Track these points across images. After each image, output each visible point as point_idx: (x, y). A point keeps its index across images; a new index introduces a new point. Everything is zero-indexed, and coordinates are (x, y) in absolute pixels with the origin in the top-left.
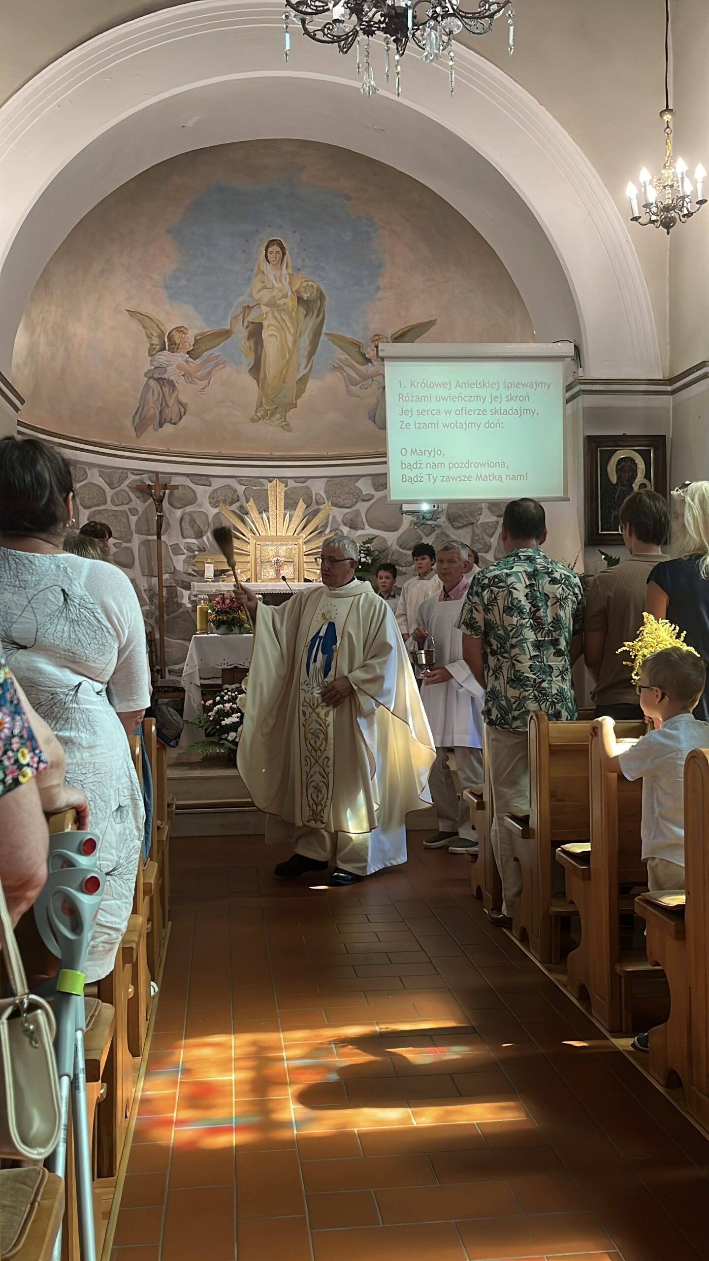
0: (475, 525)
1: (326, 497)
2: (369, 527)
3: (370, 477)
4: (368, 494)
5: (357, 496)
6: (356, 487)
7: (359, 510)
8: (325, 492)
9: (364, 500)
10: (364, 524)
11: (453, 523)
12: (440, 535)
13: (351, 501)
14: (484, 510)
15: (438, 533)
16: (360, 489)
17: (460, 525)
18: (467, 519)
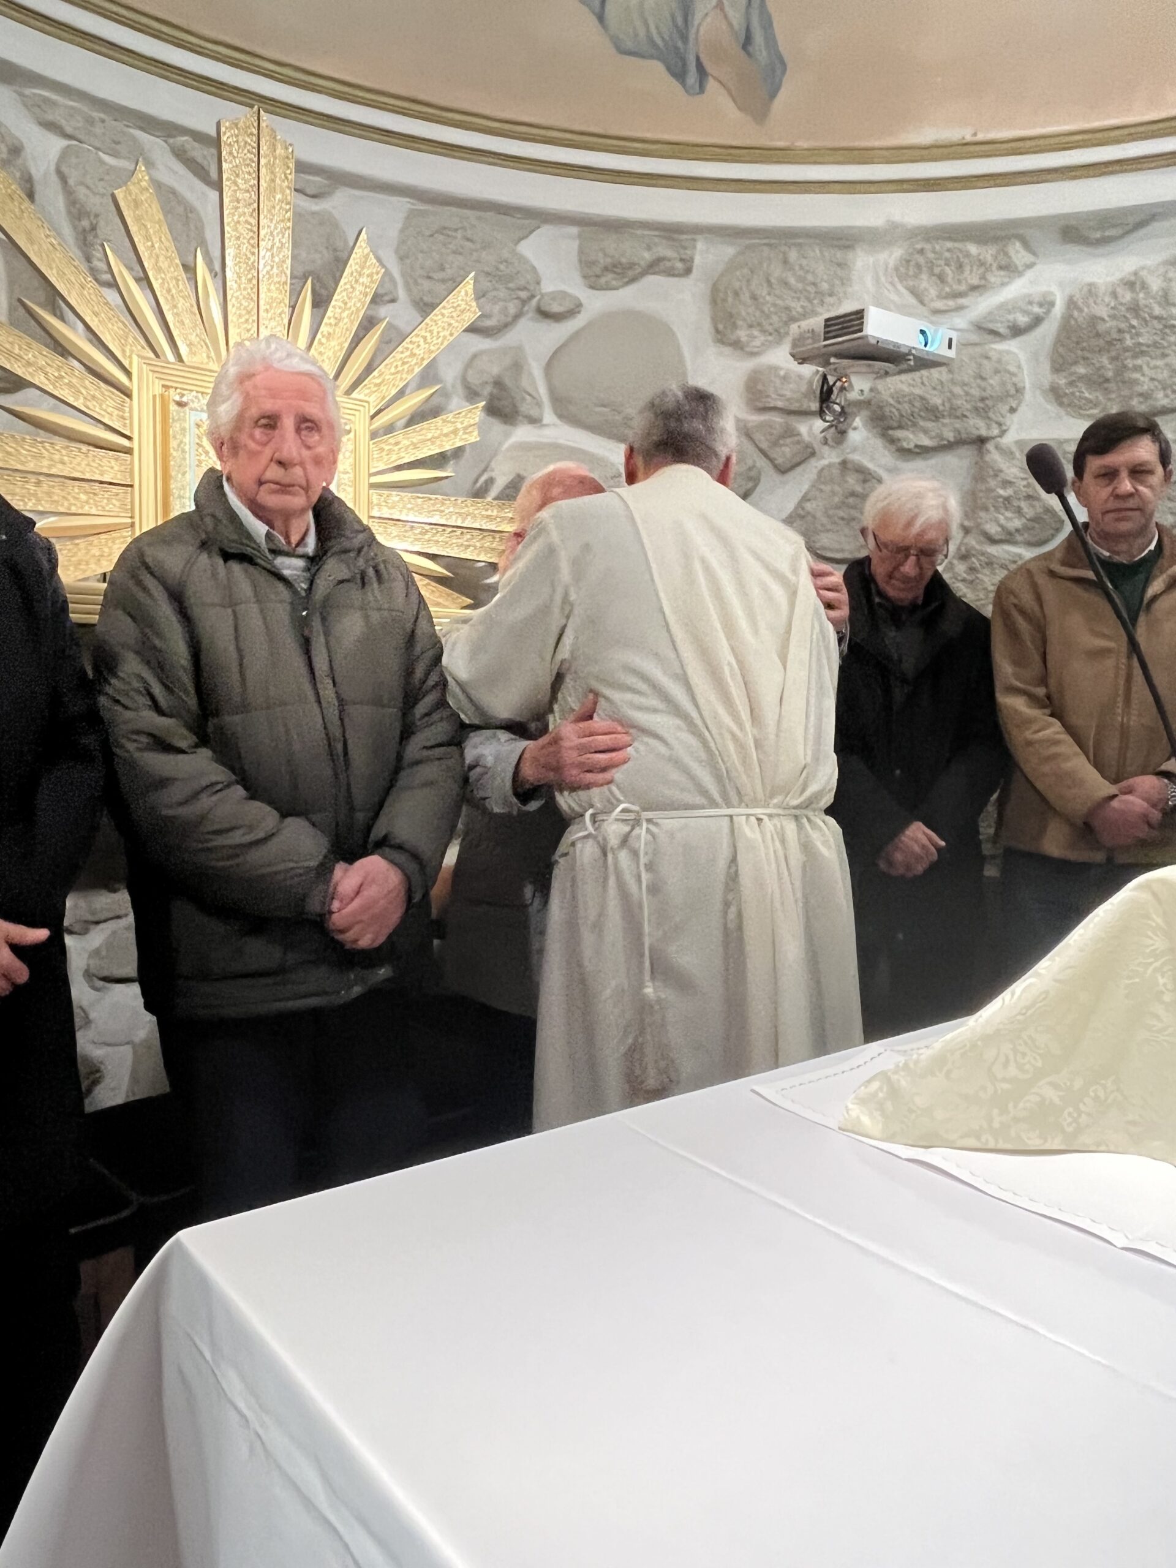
0: (990, 446)
1: (403, 275)
2: (557, 421)
3: (574, 230)
4: (564, 295)
5: (523, 295)
6: (522, 259)
7: (519, 349)
8: (402, 258)
9: (544, 314)
10: (539, 405)
11: (899, 434)
12: (836, 472)
13: (496, 309)
14: (1028, 395)
15: (830, 466)
16: (534, 268)
17: (926, 442)
18: (958, 425)
